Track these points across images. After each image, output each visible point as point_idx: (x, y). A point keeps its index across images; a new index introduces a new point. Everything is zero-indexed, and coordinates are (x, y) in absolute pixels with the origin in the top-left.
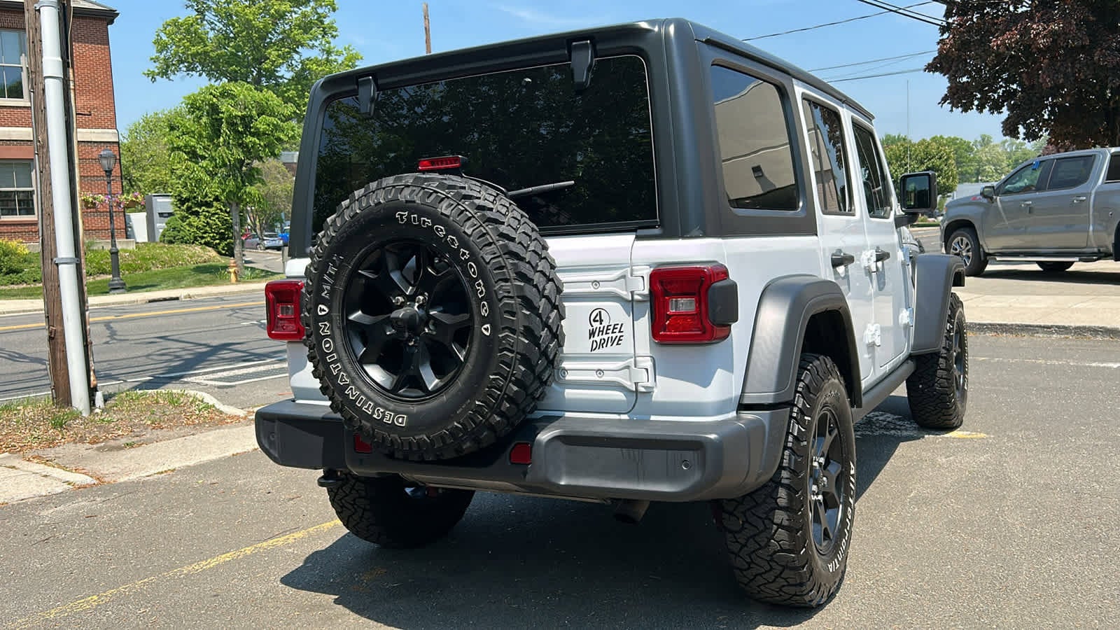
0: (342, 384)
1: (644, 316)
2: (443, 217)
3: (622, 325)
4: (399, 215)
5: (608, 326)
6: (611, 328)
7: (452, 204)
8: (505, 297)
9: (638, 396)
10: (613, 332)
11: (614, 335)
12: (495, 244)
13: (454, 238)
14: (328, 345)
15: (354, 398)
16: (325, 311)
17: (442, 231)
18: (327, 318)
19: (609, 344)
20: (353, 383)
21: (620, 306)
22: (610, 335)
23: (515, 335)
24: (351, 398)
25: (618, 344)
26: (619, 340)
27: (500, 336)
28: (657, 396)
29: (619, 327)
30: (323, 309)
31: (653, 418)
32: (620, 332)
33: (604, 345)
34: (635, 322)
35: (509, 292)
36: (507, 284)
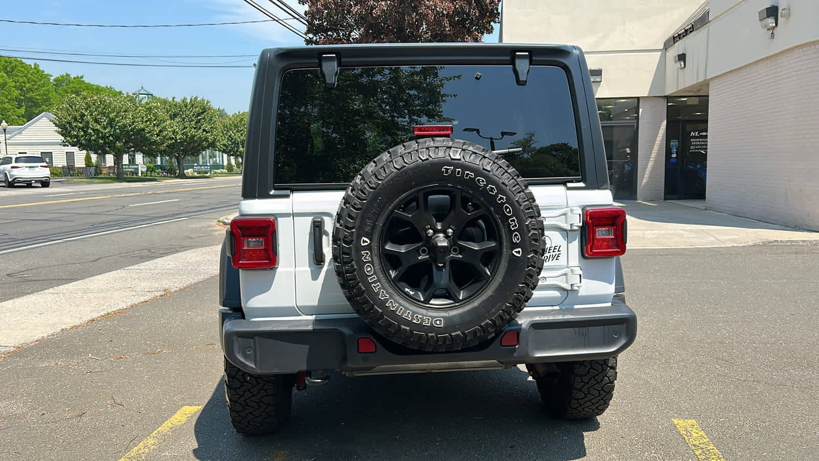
0: (382, 299)
1: (575, 240)
2: (485, 171)
3: (560, 246)
4: (445, 168)
5: (550, 247)
6: (553, 248)
7: (490, 163)
8: (532, 229)
9: (569, 293)
10: (553, 252)
11: (554, 254)
12: (523, 192)
13: (494, 187)
14: (369, 269)
15: (394, 309)
16: (367, 242)
17: (483, 181)
18: (369, 248)
19: (551, 259)
20: (391, 297)
21: (559, 234)
22: (552, 254)
23: (536, 255)
24: (391, 309)
25: (557, 259)
26: (558, 256)
27: (529, 256)
28: (582, 292)
29: (558, 248)
30: (365, 241)
31: (576, 307)
32: (558, 251)
33: (547, 260)
34: (569, 245)
35: (534, 226)
36: (533, 220)
